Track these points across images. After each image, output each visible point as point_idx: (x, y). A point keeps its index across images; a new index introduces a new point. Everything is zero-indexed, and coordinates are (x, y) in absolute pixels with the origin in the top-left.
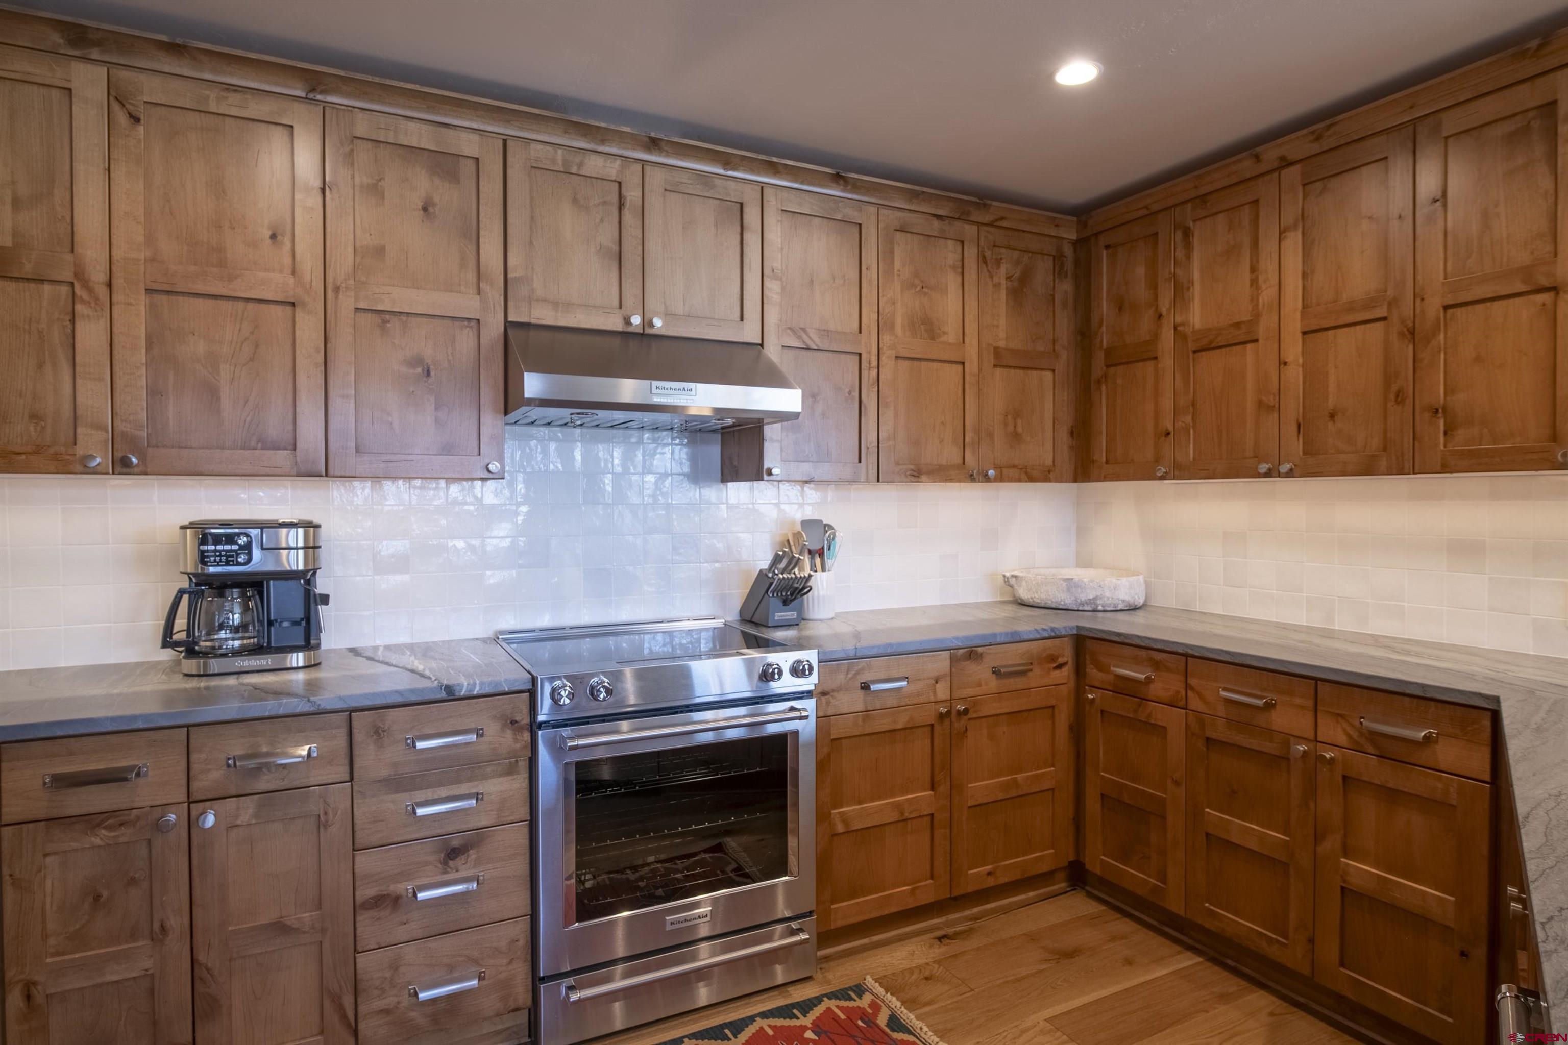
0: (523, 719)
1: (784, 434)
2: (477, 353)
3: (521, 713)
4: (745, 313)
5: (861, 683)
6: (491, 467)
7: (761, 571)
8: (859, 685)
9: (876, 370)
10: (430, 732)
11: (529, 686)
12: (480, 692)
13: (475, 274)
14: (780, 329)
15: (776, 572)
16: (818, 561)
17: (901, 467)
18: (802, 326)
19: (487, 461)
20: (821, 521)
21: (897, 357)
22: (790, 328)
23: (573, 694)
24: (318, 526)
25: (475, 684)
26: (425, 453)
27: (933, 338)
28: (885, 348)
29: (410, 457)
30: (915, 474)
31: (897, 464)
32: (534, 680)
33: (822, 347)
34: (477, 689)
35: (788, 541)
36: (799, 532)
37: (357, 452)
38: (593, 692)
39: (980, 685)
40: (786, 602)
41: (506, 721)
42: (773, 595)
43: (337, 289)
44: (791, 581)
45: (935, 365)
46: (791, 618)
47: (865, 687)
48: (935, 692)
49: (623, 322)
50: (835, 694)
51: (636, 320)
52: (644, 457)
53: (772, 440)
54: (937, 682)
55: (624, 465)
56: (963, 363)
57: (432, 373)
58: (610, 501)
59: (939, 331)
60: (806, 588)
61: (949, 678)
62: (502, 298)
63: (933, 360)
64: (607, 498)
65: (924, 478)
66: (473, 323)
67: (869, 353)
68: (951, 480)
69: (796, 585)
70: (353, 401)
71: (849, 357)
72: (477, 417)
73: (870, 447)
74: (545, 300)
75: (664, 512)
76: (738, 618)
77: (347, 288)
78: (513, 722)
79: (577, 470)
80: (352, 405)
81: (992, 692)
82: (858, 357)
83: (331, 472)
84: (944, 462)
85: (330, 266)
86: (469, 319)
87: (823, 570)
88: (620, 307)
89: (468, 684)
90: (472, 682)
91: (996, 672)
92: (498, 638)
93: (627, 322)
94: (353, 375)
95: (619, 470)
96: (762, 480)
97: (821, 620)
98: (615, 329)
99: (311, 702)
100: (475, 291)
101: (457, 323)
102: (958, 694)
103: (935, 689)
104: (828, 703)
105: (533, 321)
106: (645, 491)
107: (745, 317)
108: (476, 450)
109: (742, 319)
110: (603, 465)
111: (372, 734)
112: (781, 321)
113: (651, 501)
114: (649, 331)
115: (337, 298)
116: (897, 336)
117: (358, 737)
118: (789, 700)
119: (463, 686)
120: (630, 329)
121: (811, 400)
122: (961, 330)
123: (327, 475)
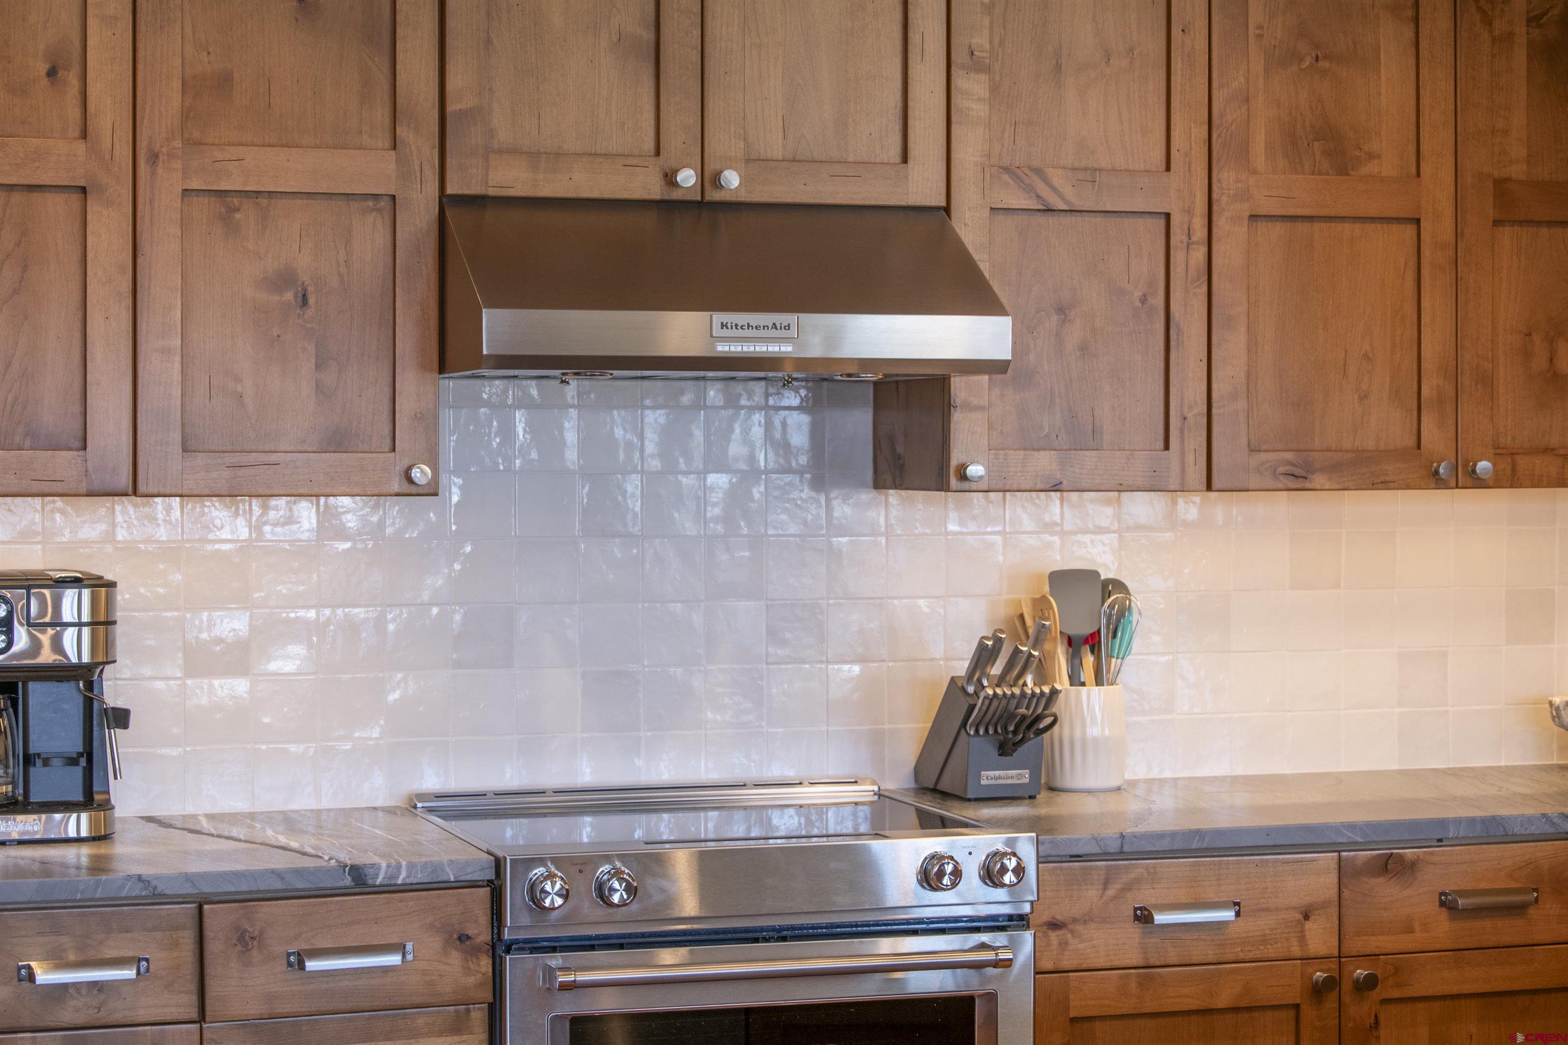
0: (478, 935)
1: (997, 392)
2: (389, 260)
3: (476, 922)
4: (911, 145)
5: (1136, 909)
6: (416, 474)
7: (953, 679)
8: (1132, 912)
9: (1204, 249)
10: (326, 946)
11: (490, 875)
12: (408, 881)
13: (387, 111)
14: (988, 175)
15: (985, 683)
16: (1089, 660)
17: (1263, 456)
18: (1036, 163)
19: (406, 463)
20: (1096, 574)
21: (1253, 217)
22: (1006, 170)
23: (567, 890)
24: (112, 585)
25: (399, 866)
26: (300, 448)
27: (1343, 170)
28: (1225, 199)
29: (273, 458)
30: (1298, 471)
31: (1253, 449)
32: (498, 864)
33: (1078, 204)
34: (403, 875)
35: (1022, 617)
36: (1044, 597)
37: (184, 451)
38: (602, 893)
39: (1410, 930)
40: (1005, 749)
41: (451, 936)
42: (977, 731)
43: (154, 158)
44: (1014, 703)
45: (1347, 227)
46: (1015, 781)
47: (1143, 917)
48: (1302, 938)
49: (663, 183)
50: (1079, 928)
51: (687, 177)
52: (707, 437)
53: (968, 407)
54: (1306, 917)
55: (664, 454)
56: (1418, 221)
57: (312, 300)
58: (636, 530)
59: (1357, 153)
60: (1046, 716)
61: (1334, 911)
62: (436, 152)
63: (1343, 219)
64: (630, 524)
65: (1319, 479)
66: (384, 203)
67: (1189, 212)
68: (1385, 485)
69: (1022, 711)
70: (178, 359)
71: (1140, 221)
72: (390, 379)
73: (1189, 415)
74: (513, 151)
75: (747, 554)
76: (912, 785)
77: (171, 156)
78: (463, 938)
79: (572, 467)
80: (177, 366)
81: (1438, 947)
82: (1162, 222)
83: (142, 488)
84: (1370, 444)
85: (143, 119)
86: (376, 197)
87: (1099, 681)
88: (658, 153)
89: (388, 866)
90: (393, 863)
91: (1446, 903)
92: (415, 807)
93: (670, 179)
94: (179, 312)
95: (655, 464)
96: (948, 490)
97: (1089, 792)
98: (646, 196)
99: (143, 882)
100: (388, 143)
101: (355, 205)
102: (1355, 945)
103: (1302, 931)
104: (1063, 944)
105: (492, 192)
106: (709, 509)
107: (912, 154)
108: (388, 441)
109: (905, 159)
110: (622, 456)
111: (234, 942)
112: (989, 156)
113: (720, 528)
114: (714, 195)
115: (153, 174)
116: (1255, 172)
117: (213, 947)
118: (977, 930)
119: (379, 868)
120: (676, 195)
121: (1055, 318)
122: (1412, 148)
123: (135, 493)
